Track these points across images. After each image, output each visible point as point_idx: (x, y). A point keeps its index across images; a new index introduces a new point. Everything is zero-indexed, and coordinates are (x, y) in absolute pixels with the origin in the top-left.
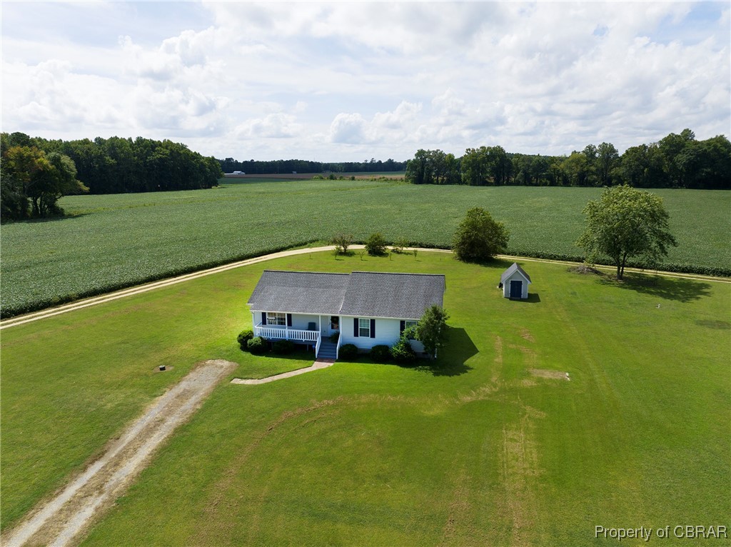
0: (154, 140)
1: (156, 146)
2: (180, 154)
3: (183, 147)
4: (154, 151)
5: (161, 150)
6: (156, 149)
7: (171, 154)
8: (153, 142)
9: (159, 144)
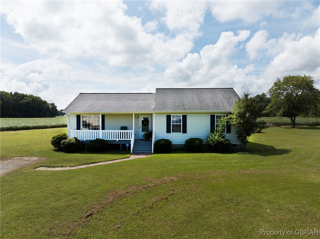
0: (24, 94)
1: (24, 97)
2: (37, 101)
3: (39, 98)
4: (23, 99)
5: (27, 99)
6: (25, 98)
7: (32, 100)
8: (23, 95)
9: (27, 96)
